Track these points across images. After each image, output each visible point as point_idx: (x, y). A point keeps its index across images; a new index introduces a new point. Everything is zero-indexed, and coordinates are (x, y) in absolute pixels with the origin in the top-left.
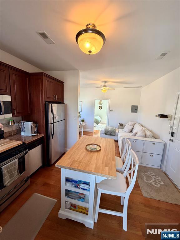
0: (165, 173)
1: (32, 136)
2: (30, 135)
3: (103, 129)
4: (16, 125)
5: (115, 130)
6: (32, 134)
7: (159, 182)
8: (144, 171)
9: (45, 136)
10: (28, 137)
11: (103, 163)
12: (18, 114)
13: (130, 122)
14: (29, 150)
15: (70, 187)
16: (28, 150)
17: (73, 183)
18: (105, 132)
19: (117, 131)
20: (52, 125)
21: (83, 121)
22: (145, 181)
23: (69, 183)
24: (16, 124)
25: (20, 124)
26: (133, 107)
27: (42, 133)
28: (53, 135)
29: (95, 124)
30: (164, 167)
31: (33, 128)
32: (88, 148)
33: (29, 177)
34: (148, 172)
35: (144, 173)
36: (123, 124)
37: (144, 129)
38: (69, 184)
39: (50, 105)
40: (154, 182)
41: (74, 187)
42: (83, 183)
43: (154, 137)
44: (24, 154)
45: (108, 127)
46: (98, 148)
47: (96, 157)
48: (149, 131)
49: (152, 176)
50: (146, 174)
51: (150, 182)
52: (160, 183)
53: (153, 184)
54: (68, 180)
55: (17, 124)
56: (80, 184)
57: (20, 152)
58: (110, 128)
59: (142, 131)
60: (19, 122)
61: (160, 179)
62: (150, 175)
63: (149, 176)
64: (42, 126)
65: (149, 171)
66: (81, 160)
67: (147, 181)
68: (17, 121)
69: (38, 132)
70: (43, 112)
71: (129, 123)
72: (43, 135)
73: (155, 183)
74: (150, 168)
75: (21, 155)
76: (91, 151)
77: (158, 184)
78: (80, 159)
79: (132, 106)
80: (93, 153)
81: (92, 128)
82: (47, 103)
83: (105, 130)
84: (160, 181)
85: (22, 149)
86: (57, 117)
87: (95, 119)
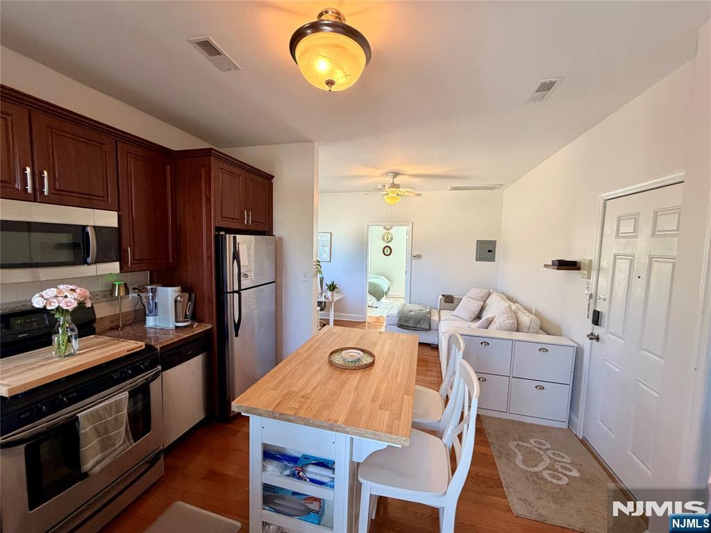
0: (584, 442)
1: (177, 327)
2: (171, 325)
3: (395, 312)
4: (134, 297)
5: (429, 313)
6: (176, 322)
7: (566, 468)
8: (517, 437)
9: (215, 328)
10: (164, 331)
11: (373, 401)
12: (139, 264)
13: (473, 290)
14: (164, 369)
15: (275, 475)
16: (159, 367)
17: (286, 463)
18: (400, 320)
19: (435, 317)
20: (236, 295)
21: (332, 287)
22: (521, 465)
23: (276, 463)
24: (133, 295)
25: (143, 295)
26: (480, 244)
27: (207, 320)
28: (237, 326)
29: (371, 300)
30: (580, 421)
31: (179, 305)
32: (337, 359)
33: (161, 451)
34: (532, 441)
35: (516, 443)
36: (452, 297)
37: (514, 306)
38: (272, 467)
39: (229, 238)
40: (547, 468)
41: (288, 476)
42: (314, 464)
43: (544, 329)
44: (147, 379)
45: (409, 305)
46: (367, 360)
47: (356, 383)
48: (528, 314)
49: (541, 452)
50: (525, 444)
51: (536, 469)
52: (568, 473)
53: (546, 474)
54: (270, 454)
55: (136, 295)
56: (307, 465)
57: (137, 371)
58: (415, 308)
59: (507, 313)
60: (141, 290)
61: (567, 459)
62: (537, 450)
63: (534, 452)
64: (206, 299)
65: (532, 437)
66: (309, 392)
67: (526, 468)
68: (136, 287)
69: (195, 317)
70: (209, 258)
71: (469, 294)
72: (209, 326)
73: (551, 472)
74: (537, 426)
75: (139, 379)
76: (343, 369)
77: (560, 475)
78: (308, 390)
79: (478, 241)
80: (349, 373)
81: (364, 312)
82: (222, 233)
83: (398, 313)
84: (568, 466)
85: (143, 364)
86: (251, 275)
87: (369, 283)
